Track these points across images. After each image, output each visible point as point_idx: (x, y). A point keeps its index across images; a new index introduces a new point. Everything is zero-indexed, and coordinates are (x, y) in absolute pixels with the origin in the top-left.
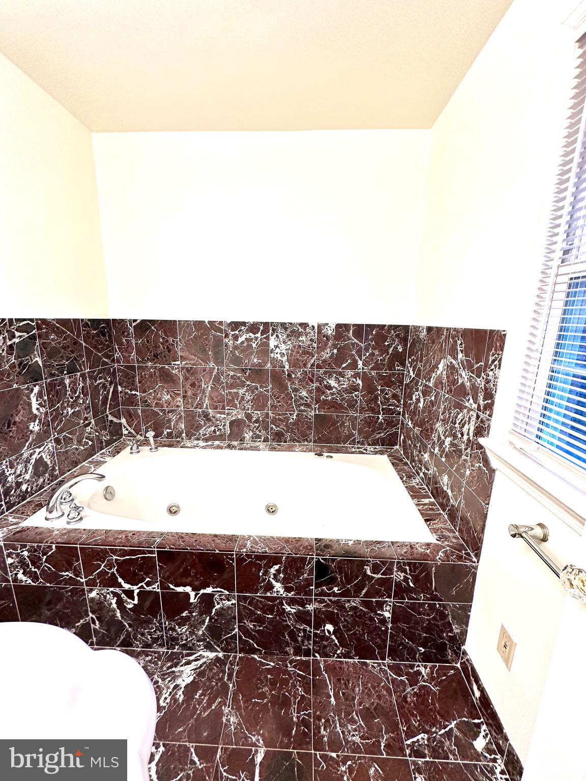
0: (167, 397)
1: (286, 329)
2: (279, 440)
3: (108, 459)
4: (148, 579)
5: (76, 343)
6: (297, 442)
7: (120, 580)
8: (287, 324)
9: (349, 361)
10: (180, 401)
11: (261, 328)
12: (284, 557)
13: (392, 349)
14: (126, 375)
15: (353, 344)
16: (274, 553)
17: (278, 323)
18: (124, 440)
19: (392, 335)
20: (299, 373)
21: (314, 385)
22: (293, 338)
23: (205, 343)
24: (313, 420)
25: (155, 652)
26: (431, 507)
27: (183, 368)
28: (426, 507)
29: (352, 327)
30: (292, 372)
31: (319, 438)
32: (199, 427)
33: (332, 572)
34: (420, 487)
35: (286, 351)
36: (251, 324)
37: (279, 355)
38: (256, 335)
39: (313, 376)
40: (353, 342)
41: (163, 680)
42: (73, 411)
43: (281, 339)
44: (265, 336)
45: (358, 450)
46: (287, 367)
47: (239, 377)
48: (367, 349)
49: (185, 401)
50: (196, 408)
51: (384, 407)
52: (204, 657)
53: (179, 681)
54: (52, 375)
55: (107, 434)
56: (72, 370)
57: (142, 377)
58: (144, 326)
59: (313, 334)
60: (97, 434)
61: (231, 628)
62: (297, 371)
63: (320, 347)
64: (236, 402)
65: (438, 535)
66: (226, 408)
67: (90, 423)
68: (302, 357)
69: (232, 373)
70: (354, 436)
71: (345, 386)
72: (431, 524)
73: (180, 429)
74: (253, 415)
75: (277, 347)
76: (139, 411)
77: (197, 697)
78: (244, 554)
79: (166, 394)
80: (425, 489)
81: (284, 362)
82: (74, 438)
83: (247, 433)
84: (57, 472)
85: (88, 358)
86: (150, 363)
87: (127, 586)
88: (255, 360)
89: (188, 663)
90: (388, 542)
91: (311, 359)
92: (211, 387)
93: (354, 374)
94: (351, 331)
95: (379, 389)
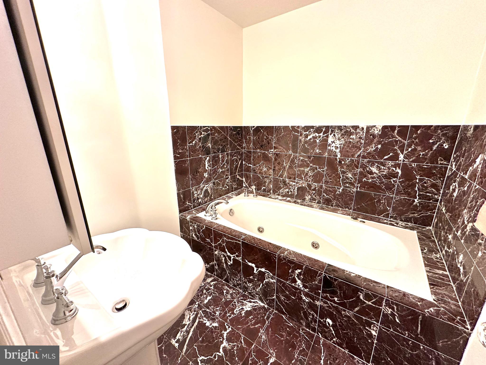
0: (265, 169)
1: (341, 130)
2: (328, 204)
3: (234, 196)
4: (237, 254)
5: (226, 138)
6: (341, 207)
7: (226, 250)
8: (343, 127)
9: (391, 154)
10: (271, 172)
11: (324, 129)
12: (304, 267)
13: (436, 146)
14: (247, 156)
15: (396, 142)
16: (299, 262)
17: (335, 126)
18: (243, 189)
19: (439, 134)
20: (348, 161)
21: (359, 170)
22: (346, 136)
23: (288, 139)
24: (354, 194)
25: (237, 290)
26: (441, 277)
27: (274, 154)
28: (436, 276)
29: (397, 128)
30: (342, 160)
31: (358, 208)
32: (280, 188)
33: (334, 287)
34: (439, 261)
35: (340, 145)
36: (317, 127)
37: (334, 148)
38: (320, 135)
39: (358, 163)
40: (397, 139)
41: (238, 303)
42: (221, 170)
43: (337, 137)
44: (326, 135)
45: (389, 222)
46: (339, 156)
47: (306, 161)
48: (409, 146)
49: (274, 172)
50: (279, 177)
51: (421, 193)
52: (258, 303)
53: (244, 307)
54: (215, 153)
55: (236, 185)
56: (223, 151)
57: (254, 157)
58: (258, 129)
59: (361, 133)
60: (231, 183)
61: (272, 295)
62: (346, 159)
63: (367, 143)
64: (302, 176)
65: (437, 297)
66: (296, 179)
67: (229, 177)
68: (351, 150)
69: (301, 158)
70: (388, 211)
71: (384, 173)
72: (435, 288)
73: (270, 188)
74: (312, 185)
75: (333, 142)
76: (251, 175)
77: (250, 318)
78: (282, 257)
79: (265, 167)
80: (444, 264)
81: (337, 152)
82: (221, 183)
83: (307, 196)
84: (213, 197)
85: (230, 146)
86: (258, 150)
87: (229, 254)
88: (317, 151)
89: (250, 302)
90: (384, 285)
91: (359, 151)
92: (289, 166)
93: (395, 164)
94: (396, 131)
95: (418, 178)
